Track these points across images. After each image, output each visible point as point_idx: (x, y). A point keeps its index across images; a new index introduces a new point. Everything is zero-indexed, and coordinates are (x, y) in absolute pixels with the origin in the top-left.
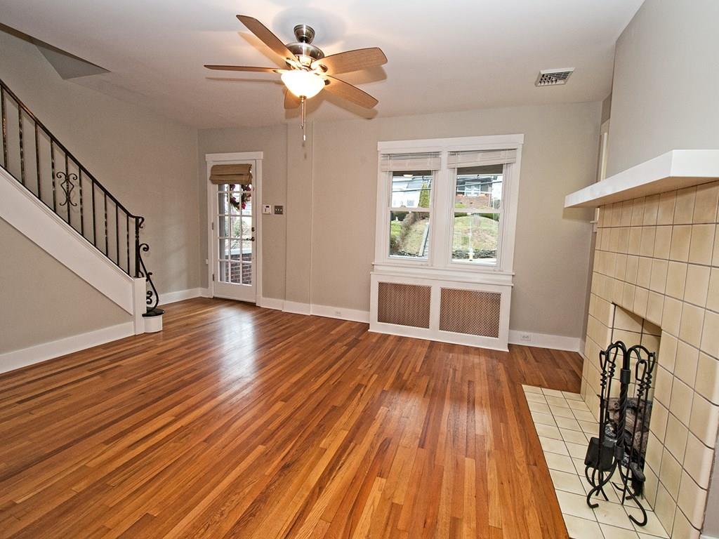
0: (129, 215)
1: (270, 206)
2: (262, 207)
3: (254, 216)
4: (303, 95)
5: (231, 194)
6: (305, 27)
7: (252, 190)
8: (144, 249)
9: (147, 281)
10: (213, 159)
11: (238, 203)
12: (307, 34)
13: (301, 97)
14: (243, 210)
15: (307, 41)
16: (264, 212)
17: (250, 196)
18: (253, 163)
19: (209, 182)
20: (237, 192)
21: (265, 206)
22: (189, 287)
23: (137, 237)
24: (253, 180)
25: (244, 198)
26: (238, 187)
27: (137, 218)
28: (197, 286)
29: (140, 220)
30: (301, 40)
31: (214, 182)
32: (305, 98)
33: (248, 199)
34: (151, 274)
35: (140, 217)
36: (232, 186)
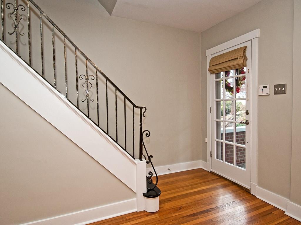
0: (134, 106)
1: (268, 86)
2: (258, 88)
3: (249, 100)
5: (226, 81)
7: (247, 73)
8: (147, 134)
9: (148, 163)
10: (211, 53)
11: (233, 88)
14: (237, 94)
16: (260, 94)
17: (244, 78)
18: (248, 44)
19: (208, 72)
20: (232, 77)
21: (261, 86)
22: (192, 159)
23: (141, 125)
24: (248, 62)
25: (238, 82)
26: (232, 72)
27: (141, 108)
28: (199, 159)
29: (143, 110)
31: (212, 72)
33: (242, 82)
34: (152, 157)
35: (143, 108)
36: (227, 73)
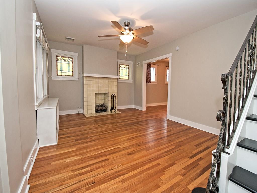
4: (127, 42)
6: (127, 22)
12: (128, 24)
13: (126, 43)
15: (127, 26)
30: (126, 26)
32: (127, 43)
